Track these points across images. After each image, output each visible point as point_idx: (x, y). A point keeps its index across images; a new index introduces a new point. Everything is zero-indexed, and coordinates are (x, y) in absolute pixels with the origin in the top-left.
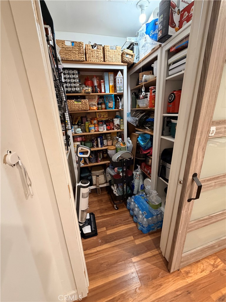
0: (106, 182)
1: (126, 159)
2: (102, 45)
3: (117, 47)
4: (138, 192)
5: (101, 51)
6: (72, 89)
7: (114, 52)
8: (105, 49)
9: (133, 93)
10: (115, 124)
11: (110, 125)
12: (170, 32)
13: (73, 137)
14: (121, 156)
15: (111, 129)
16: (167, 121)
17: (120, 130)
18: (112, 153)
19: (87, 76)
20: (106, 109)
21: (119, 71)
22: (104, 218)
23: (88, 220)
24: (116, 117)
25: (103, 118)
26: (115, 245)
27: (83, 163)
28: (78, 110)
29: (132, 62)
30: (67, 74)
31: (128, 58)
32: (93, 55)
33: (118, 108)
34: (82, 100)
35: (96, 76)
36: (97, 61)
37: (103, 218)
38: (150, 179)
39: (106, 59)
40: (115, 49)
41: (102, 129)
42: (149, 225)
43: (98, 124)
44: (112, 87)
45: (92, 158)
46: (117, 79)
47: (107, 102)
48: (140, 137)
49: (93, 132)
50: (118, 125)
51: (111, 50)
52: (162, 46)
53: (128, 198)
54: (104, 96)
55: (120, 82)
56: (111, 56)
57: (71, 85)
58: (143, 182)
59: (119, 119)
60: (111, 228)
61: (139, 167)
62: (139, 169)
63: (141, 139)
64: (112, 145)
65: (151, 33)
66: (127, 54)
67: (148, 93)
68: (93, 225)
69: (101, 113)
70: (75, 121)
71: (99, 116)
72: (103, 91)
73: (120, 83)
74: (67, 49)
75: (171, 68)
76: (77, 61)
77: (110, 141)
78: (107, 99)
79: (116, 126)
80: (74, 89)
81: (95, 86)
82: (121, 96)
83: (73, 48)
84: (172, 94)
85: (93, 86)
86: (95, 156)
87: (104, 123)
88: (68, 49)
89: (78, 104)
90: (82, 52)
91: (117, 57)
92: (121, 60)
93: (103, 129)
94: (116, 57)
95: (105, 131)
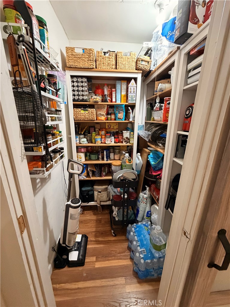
0: (109, 200)
1: (129, 180)
2: (115, 52)
3: (131, 54)
4: (143, 219)
5: (114, 58)
6: (80, 98)
7: (128, 58)
8: (118, 56)
9: (148, 104)
10: (124, 137)
11: (118, 137)
12: (190, 30)
13: (77, 147)
14: (122, 175)
15: (120, 142)
16: (182, 140)
17: (130, 143)
18: (116, 169)
19: (98, 84)
20: (115, 120)
21: (133, 79)
22: (98, 244)
23: (78, 243)
24: (127, 129)
25: (113, 129)
26: (100, 285)
27: (85, 176)
28: (84, 120)
29: (148, 69)
30: (75, 82)
31: (143, 65)
32: (104, 62)
33: (129, 120)
34: (89, 109)
35: (107, 84)
36: (109, 69)
37: (96, 244)
38: (158, 206)
39: (118, 67)
40: (129, 56)
41: (108, 142)
42: (146, 270)
43: (105, 135)
44: (124, 97)
45: (96, 171)
46: (129, 88)
47: (117, 112)
48: (151, 154)
49: (99, 144)
50: (127, 138)
51: (124, 57)
52: (181, 48)
53: (128, 225)
54: (115, 106)
55: (132, 91)
56: (124, 63)
57: (78, 94)
58: (151, 208)
59: (129, 131)
60: (102, 259)
61: (148, 189)
62: (147, 191)
63: (152, 157)
64: (119, 160)
65: (168, 34)
66: (142, 61)
67: (163, 105)
68: (81, 251)
69: (111, 124)
70: (81, 131)
71: (108, 126)
72: (114, 100)
73: (132, 93)
74: (76, 56)
75: (190, 74)
76: (86, 68)
77: (117, 154)
78: (117, 109)
79: (125, 139)
80: (81, 98)
81: (105, 95)
82: (133, 107)
83: (83, 55)
84: (190, 107)
85: (103, 96)
86: (100, 169)
87: (112, 135)
88: (78, 56)
89: (84, 114)
90: (92, 59)
91: (131, 64)
92: (135, 67)
93: (111, 142)
94: (129, 64)
95: (113, 144)
